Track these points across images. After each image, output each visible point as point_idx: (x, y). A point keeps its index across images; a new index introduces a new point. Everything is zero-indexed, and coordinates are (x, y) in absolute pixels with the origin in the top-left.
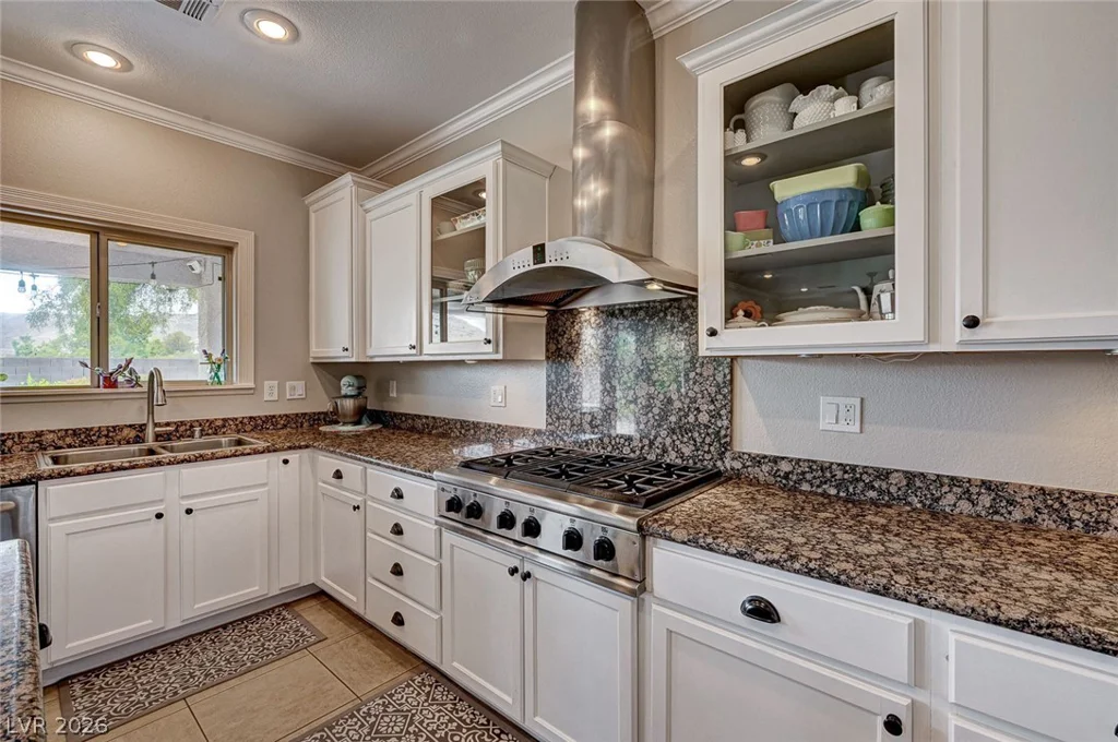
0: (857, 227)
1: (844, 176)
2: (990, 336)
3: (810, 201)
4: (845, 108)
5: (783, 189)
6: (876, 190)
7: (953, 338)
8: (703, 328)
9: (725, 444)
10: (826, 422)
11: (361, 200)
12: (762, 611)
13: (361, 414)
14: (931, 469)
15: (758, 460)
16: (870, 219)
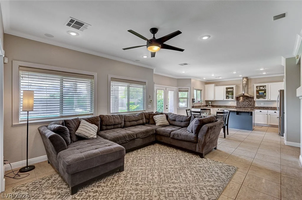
0: (264, 94)
1: (263, 92)
2: (271, 100)
3: (261, 93)
4: (263, 88)
5: (259, 92)
6: (265, 92)
7: (269, 100)
8: (255, 99)
9: (254, 106)
10: (262, 104)
11: (215, 86)
12: (261, 111)
13: (212, 106)
14: (268, 106)
15: (257, 107)
16: (265, 94)
